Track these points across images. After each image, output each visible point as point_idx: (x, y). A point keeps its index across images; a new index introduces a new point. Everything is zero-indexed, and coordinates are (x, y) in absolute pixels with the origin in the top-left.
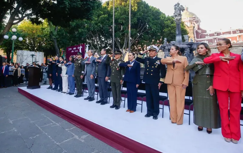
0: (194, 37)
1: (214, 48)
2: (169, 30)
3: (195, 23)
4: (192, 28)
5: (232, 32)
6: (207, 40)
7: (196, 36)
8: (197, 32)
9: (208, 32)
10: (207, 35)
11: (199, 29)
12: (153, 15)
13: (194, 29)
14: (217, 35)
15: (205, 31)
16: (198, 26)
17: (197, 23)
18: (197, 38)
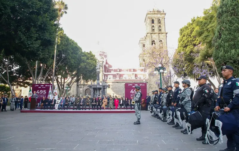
0: (103, 71)
1: (116, 82)
2: (85, 65)
3: (104, 57)
4: (102, 62)
5: (128, 70)
6: (112, 75)
7: (104, 70)
8: (105, 66)
9: (113, 68)
10: (112, 70)
11: (107, 63)
12: (73, 49)
13: (103, 63)
14: (120, 71)
15: (111, 67)
16: (106, 61)
17: (105, 58)
18: (105, 72)
